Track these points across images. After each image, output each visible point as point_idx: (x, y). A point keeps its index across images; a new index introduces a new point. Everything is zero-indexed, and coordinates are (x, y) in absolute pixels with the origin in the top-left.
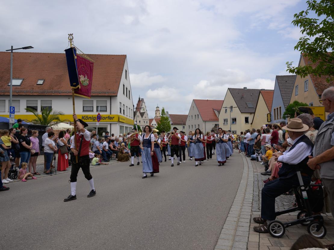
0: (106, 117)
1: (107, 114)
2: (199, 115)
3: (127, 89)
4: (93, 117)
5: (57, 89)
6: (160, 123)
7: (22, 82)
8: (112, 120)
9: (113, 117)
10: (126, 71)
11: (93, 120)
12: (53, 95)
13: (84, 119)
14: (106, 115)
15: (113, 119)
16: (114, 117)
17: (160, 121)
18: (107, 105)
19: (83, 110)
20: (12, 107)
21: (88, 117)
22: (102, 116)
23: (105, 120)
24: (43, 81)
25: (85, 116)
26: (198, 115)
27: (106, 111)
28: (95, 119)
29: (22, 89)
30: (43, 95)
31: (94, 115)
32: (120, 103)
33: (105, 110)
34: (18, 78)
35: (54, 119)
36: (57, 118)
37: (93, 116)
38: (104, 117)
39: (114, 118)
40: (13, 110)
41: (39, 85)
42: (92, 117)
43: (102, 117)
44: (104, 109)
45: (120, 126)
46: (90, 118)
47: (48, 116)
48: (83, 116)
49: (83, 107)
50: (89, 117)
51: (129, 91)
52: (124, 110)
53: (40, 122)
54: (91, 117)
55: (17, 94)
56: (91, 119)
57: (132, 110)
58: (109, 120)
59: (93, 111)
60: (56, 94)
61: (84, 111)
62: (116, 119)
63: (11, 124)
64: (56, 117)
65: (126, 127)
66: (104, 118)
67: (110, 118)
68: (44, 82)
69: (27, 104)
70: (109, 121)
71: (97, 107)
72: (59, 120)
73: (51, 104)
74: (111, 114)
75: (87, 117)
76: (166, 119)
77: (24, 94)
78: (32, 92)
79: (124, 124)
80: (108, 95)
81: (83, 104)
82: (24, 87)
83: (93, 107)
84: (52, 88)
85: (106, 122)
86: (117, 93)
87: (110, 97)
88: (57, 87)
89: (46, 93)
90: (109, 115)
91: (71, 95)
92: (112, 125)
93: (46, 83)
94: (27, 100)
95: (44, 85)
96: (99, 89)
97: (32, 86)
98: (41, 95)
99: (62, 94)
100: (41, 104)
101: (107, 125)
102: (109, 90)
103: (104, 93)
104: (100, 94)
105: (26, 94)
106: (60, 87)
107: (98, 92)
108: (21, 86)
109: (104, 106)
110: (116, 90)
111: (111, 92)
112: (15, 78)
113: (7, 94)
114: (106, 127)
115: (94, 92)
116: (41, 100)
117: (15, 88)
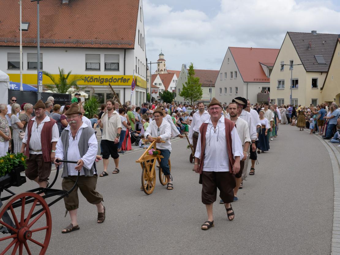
0: (119, 79)
1: (118, 74)
2: (238, 73)
3: (141, 35)
4: (101, 78)
5: (50, 37)
6: (186, 86)
8: (126, 83)
10: (141, 8)
11: (100, 83)
12: (45, 46)
13: (88, 82)
15: (127, 82)
17: (186, 83)
21: (94, 78)
22: (112, 77)
23: (116, 83)
24: (28, 24)
25: (89, 77)
26: (236, 72)
27: (118, 70)
28: (103, 82)
30: (31, 46)
31: (102, 75)
32: (136, 58)
33: (117, 68)
37: (100, 77)
38: (116, 79)
41: (24, 32)
42: (98, 78)
43: (113, 78)
45: (136, 91)
46: (96, 80)
49: (86, 63)
50: (95, 79)
51: (143, 38)
52: (139, 68)
54: (97, 79)
56: (97, 81)
57: (145, 66)
58: (122, 83)
59: (99, 69)
60: (48, 45)
61: (87, 69)
63: (40, 93)
65: (141, 92)
66: (115, 81)
67: (124, 80)
68: (29, 26)
69: (8, 58)
70: (123, 85)
73: (42, 58)
74: (124, 74)
76: (196, 81)
77: (5, 45)
78: (15, 42)
79: (139, 88)
80: (122, 47)
81: (86, 59)
82: (3, 34)
83: (100, 63)
84: (42, 36)
85: (119, 85)
86: (133, 44)
87: (124, 50)
88: (48, 34)
89: (35, 44)
90: (123, 76)
91: (70, 46)
92: (126, 91)
93: (31, 27)
94: (8, 53)
95: (30, 30)
96: (108, 38)
97: (14, 33)
98: (28, 46)
99: (57, 45)
100: (28, 58)
101: (120, 91)
102: (122, 39)
103: (116, 43)
104: (110, 45)
105: (8, 45)
106: (52, 33)
107: (106, 42)
109: (115, 63)
110: (132, 40)
111: (126, 42)
114: (118, 93)
115: (102, 42)
116: (28, 53)
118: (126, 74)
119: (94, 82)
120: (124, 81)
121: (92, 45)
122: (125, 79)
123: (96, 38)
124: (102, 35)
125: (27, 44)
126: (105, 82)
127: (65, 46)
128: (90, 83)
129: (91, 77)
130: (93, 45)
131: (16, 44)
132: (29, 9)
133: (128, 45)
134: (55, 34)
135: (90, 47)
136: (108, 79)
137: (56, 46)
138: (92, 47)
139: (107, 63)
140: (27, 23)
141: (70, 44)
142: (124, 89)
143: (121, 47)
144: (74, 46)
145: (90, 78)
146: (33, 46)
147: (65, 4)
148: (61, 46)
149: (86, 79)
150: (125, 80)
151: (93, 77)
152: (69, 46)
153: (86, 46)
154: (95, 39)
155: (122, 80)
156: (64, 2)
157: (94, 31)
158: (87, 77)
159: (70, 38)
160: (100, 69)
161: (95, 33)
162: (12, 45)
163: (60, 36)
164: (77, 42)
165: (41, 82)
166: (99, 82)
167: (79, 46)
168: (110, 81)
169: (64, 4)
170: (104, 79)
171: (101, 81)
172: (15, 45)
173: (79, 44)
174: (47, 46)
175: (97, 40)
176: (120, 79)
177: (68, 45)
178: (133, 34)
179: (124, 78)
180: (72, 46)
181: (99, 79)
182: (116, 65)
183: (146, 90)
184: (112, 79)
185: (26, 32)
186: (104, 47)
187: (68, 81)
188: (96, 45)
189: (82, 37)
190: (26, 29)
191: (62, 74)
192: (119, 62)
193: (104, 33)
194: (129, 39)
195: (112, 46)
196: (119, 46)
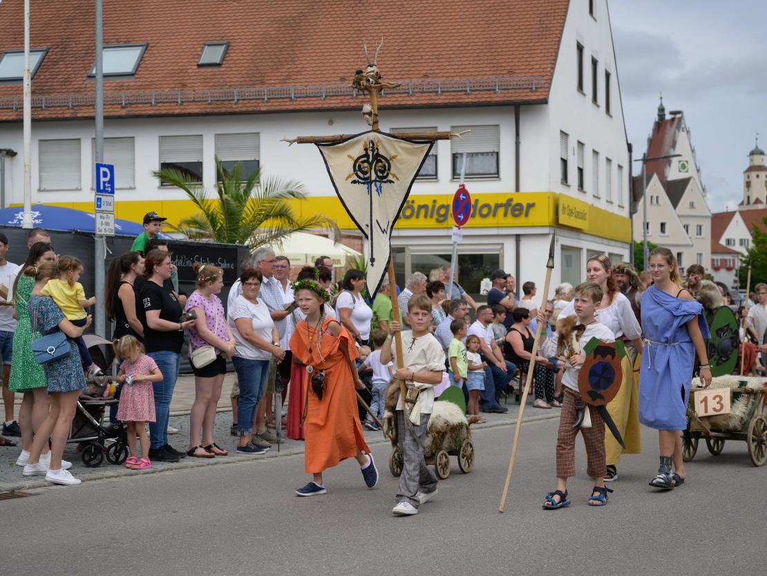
0: (498, 206)
1: (501, 188)
3: (595, 63)
4: (438, 205)
5: (283, 81)
7: (141, 59)
8: (522, 220)
9: (531, 206)
11: (438, 221)
12: (264, 109)
14: (498, 195)
15: (527, 215)
16: (533, 205)
18: (499, 146)
20: (105, 166)
21: (416, 206)
22: (477, 201)
23: (490, 220)
24: (222, 49)
27: (496, 175)
28: (445, 216)
29: (139, 88)
30: (223, 110)
31: (441, 196)
32: (564, 134)
33: (494, 170)
34: (127, 44)
35: (267, 217)
36: (282, 214)
37: (435, 201)
38: (486, 205)
39: (532, 211)
40: (107, 179)
41: (209, 69)
42: (430, 205)
43: (479, 205)
44: (487, 165)
45: (563, 248)
46: (423, 212)
47: (246, 200)
50: (420, 207)
51: (608, 75)
52: (581, 170)
53: (214, 230)
54: (426, 207)
55: (123, 112)
56: (426, 216)
57: (620, 167)
58: (510, 220)
59: (435, 177)
60: (275, 105)
62: (542, 215)
63: (102, 237)
64: (277, 206)
66: (485, 211)
67: (515, 209)
68: (226, 52)
69: (161, 152)
70: (514, 226)
71: (455, 157)
72: (290, 220)
73: (258, 148)
74: (517, 189)
75: (412, 207)
77: (151, 112)
78: (179, 102)
79: (583, 236)
80: (506, 99)
82: (150, 79)
83: (436, 157)
84: (259, 79)
85: (498, 227)
86: (546, 86)
87: (513, 108)
88: (279, 74)
89: (235, 104)
90: (511, 194)
91: (341, 105)
92: (524, 244)
93: (232, 55)
94: (161, 138)
95: (228, 65)
96: (462, 74)
97: (181, 74)
98: (216, 111)
99: (302, 103)
100: (217, 149)
101: (503, 244)
102: (511, 72)
103: (488, 88)
104: (468, 94)
105: (157, 112)
106: (291, 70)
107: (457, 85)
108: (136, 76)
109: (487, 153)
110: (544, 74)
111: (521, 83)
112: (115, 44)
113: (86, 115)
114: (497, 256)
115: (440, 86)
116: (217, 135)
117: (114, 85)
118: (523, 189)
119: (418, 216)
120: (517, 213)
121: (407, 98)
122: (519, 204)
123: (426, 76)
124: (447, 63)
125: (212, 106)
127: (326, 106)
129: (408, 201)
130: (413, 98)
131: (182, 107)
133: (528, 90)
134: (298, 71)
135: (403, 103)
137: (298, 107)
138: (410, 103)
139: (461, 154)
140: (222, 45)
141: (343, 97)
142: (518, 237)
143: (502, 99)
144: (352, 105)
145: (404, 205)
146: (230, 110)
148: (311, 107)
150: (518, 207)
151: (413, 201)
152: (337, 105)
153: (389, 103)
154: (423, 79)
155: (510, 211)
157: (421, 54)
160: (436, 175)
161: (423, 61)
162: (171, 112)
163: (313, 76)
166: (431, 217)
170: (448, 206)
171: (439, 215)
172: (177, 111)
174: (272, 108)
175: (429, 80)
176: (501, 205)
177: (333, 103)
178: (549, 54)
179: (514, 203)
180: (346, 105)
181: (434, 206)
182: (493, 160)
183: (628, 246)
184: (473, 206)
185: (216, 69)
186: (447, 101)
188: (423, 98)
190: (218, 61)
192: (499, 149)
193: (452, 56)
194: (533, 71)
195: (473, 96)
196: (498, 97)
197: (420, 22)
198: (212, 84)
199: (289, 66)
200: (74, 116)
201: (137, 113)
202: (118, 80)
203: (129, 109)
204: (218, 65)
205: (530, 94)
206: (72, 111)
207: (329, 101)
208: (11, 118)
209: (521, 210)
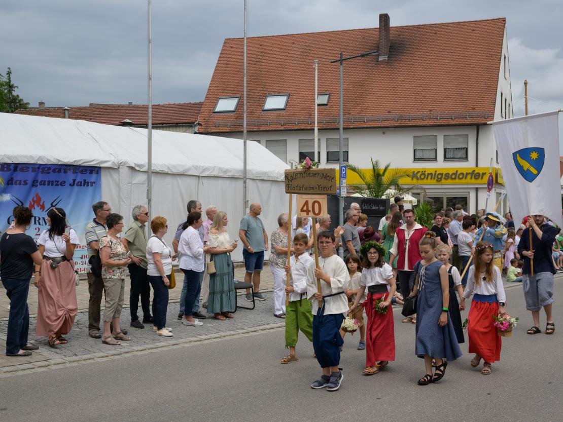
0: (467, 174)
1: (469, 165)
3: (506, 100)
4: (437, 173)
5: (359, 113)
7: (287, 102)
8: (479, 181)
9: (484, 174)
10: (505, 57)
11: (437, 181)
12: (352, 127)
13: (418, 179)
14: (467, 169)
15: (482, 178)
19: (415, 159)
21: (426, 173)
22: (457, 171)
23: (463, 181)
24: (327, 96)
25: (419, 172)
27: (466, 158)
28: (441, 179)
29: (289, 116)
30: (332, 127)
31: (439, 169)
33: (465, 156)
34: (278, 94)
37: (436, 171)
38: (462, 174)
39: (484, 177)
41: (322, 107)
42: (434, 173)
43: (459, 173)
45: (497, 193)
46: (430, 177)
48: (414, 172)
49: (415, 150)
50: (428, 174)
54: (431, 174)
55: (282, 128)
56: (431, 179)
58: (473, 181)
59: (435, 159)
66: (461, 177)
67: (476, 175)
68: (329, 98)
69: (300, 147)
70: (475, 183)
71: (445, 150)
73: (348, 145)
74: (477, 166)
75: (424, 174)
77: (296, 128)
78: (310, 123)
79: (502, 187)
80: (472, 122)
81: (414, 144)
82: (293, 112)
83: (436, 150)
84: (347, 112)
85: (467, 184)
86: (492, 116)
87: (476, 127)
88: (357, 109)
89: (337, 124)
90: (474, 168)
91: (390, 125)
92: (480, 192)
93: (333, 100)
94: (300, 140)
95: (331, 105)
96: (449, 109)
97: (308, 109)
98: (328, 127)
99: (370, 124)
100: (327, 146)
101: (469, 192)
102: (473, 109)
103: (462, 117)
104: (453, 120)
105: (299, 128)
106: (363, 107)
107: (447, 115)
108: (286, 110)
109: (461, 148)
110: (490, 110)
111: (479, 114)
112: (273, 94)
113: (265, 129)
114: (467, 197)
115: (439, 116)
116: (327, 139)
117: (276, 114)
118: (482, 164)
119: (427, 179)
120: (477, 177)
121: (423, 122)
122: (478, 173)
123: (430, 111)
124: (440, 105)
125: (326, 125)
126: (445, 178)
127: (382, 125)
128: (420, 182)
129: (422, 171)
130: (426, 122)
132: (330, 74)
133: (483, 118)
134: (366, 108)
135: (421, 124)
136: (449, 174)
137: (369, 126)
138: (424, 124)
139: (448, 149)
140: (326, 94)
141: (390, 121)
142: (477, 189)
143: (470, 122)
144: (396, 125)
145: (421, 173)
146: (335, 127)
147: (383, 62)
148: (376, 126)
149: (414, 175)
151: (425, 171)
152: (388, 125)
153: (414, 124)
154: (429, 112)
155: (473, 176)
156: (381, 59)
157: (427, 99)
158: (415, 173)
159: (389, 112)
161: (428, 103)
162: (306, 128)
163: (374, 110)
164: (401, 118)
165: (344, 181)
166: (434, 179)
167: (403, 124)
168: (453, 177)
169: (381, 61)
170: (443, 174)
171: (438, 177)
172: (309, 128)
173: (403, 121)
174: (356, 126)
175: (432, 112)
176: (469, 173)
177: (386, 124)
178: (492, 100)
179: (475, 172)
180: (392, 125)
181: (435, 174)
182: (464, 152)
184: (455, 174)
185: (325, 107)
186: (442, 123)
187: (385, 179)
188: (431, 122)
189: (409, 109)
190: (325, 103)
191: (375, 168)
192: (468, 146)
193: (443, 101)
194: (485, 108)
195: (455, 121)
196: (468, 121)
197: (424, 83)
198: (324, 114)
199: (361, 106)
200: (258, 130)
201: (289, 128)
202: (278, 112)
203: (285, 126)
204: (326, 105)
205: (484, 120)
206: (257, 127)
207: (384, 123)
208: (228, 131)
209: (479, 176)
